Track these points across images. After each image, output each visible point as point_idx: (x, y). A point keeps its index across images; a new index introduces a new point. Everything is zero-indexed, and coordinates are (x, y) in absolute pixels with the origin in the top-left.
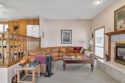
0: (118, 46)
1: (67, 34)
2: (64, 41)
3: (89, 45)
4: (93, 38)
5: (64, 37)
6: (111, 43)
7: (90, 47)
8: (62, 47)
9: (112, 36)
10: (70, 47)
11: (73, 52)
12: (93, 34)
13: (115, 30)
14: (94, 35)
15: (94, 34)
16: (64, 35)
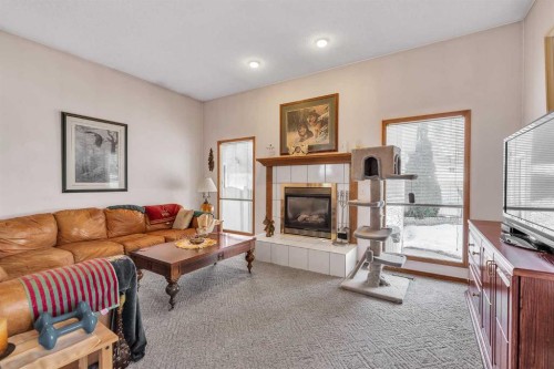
0: (291, 193)
1: (99, 141)
2: (79, 178)
3: (204, 194)
4: (211, 167)
5: (79, 156)
6: (274, 186)
7: (206, 203)
8: (78, 211)
9: (274, 168)
10: (124, 207)
11: (145, 232)
12: (211, 155)
13: (282, 154)
14: (215, 160)
15: (215, 154)
16: (85, 146)
